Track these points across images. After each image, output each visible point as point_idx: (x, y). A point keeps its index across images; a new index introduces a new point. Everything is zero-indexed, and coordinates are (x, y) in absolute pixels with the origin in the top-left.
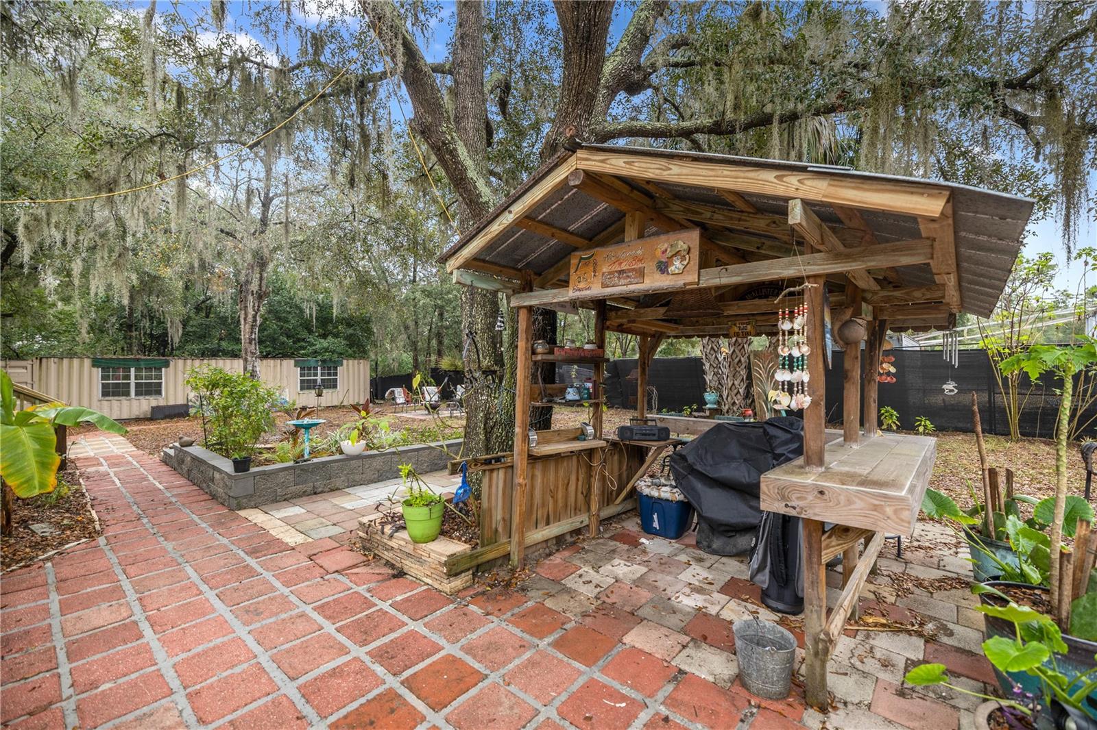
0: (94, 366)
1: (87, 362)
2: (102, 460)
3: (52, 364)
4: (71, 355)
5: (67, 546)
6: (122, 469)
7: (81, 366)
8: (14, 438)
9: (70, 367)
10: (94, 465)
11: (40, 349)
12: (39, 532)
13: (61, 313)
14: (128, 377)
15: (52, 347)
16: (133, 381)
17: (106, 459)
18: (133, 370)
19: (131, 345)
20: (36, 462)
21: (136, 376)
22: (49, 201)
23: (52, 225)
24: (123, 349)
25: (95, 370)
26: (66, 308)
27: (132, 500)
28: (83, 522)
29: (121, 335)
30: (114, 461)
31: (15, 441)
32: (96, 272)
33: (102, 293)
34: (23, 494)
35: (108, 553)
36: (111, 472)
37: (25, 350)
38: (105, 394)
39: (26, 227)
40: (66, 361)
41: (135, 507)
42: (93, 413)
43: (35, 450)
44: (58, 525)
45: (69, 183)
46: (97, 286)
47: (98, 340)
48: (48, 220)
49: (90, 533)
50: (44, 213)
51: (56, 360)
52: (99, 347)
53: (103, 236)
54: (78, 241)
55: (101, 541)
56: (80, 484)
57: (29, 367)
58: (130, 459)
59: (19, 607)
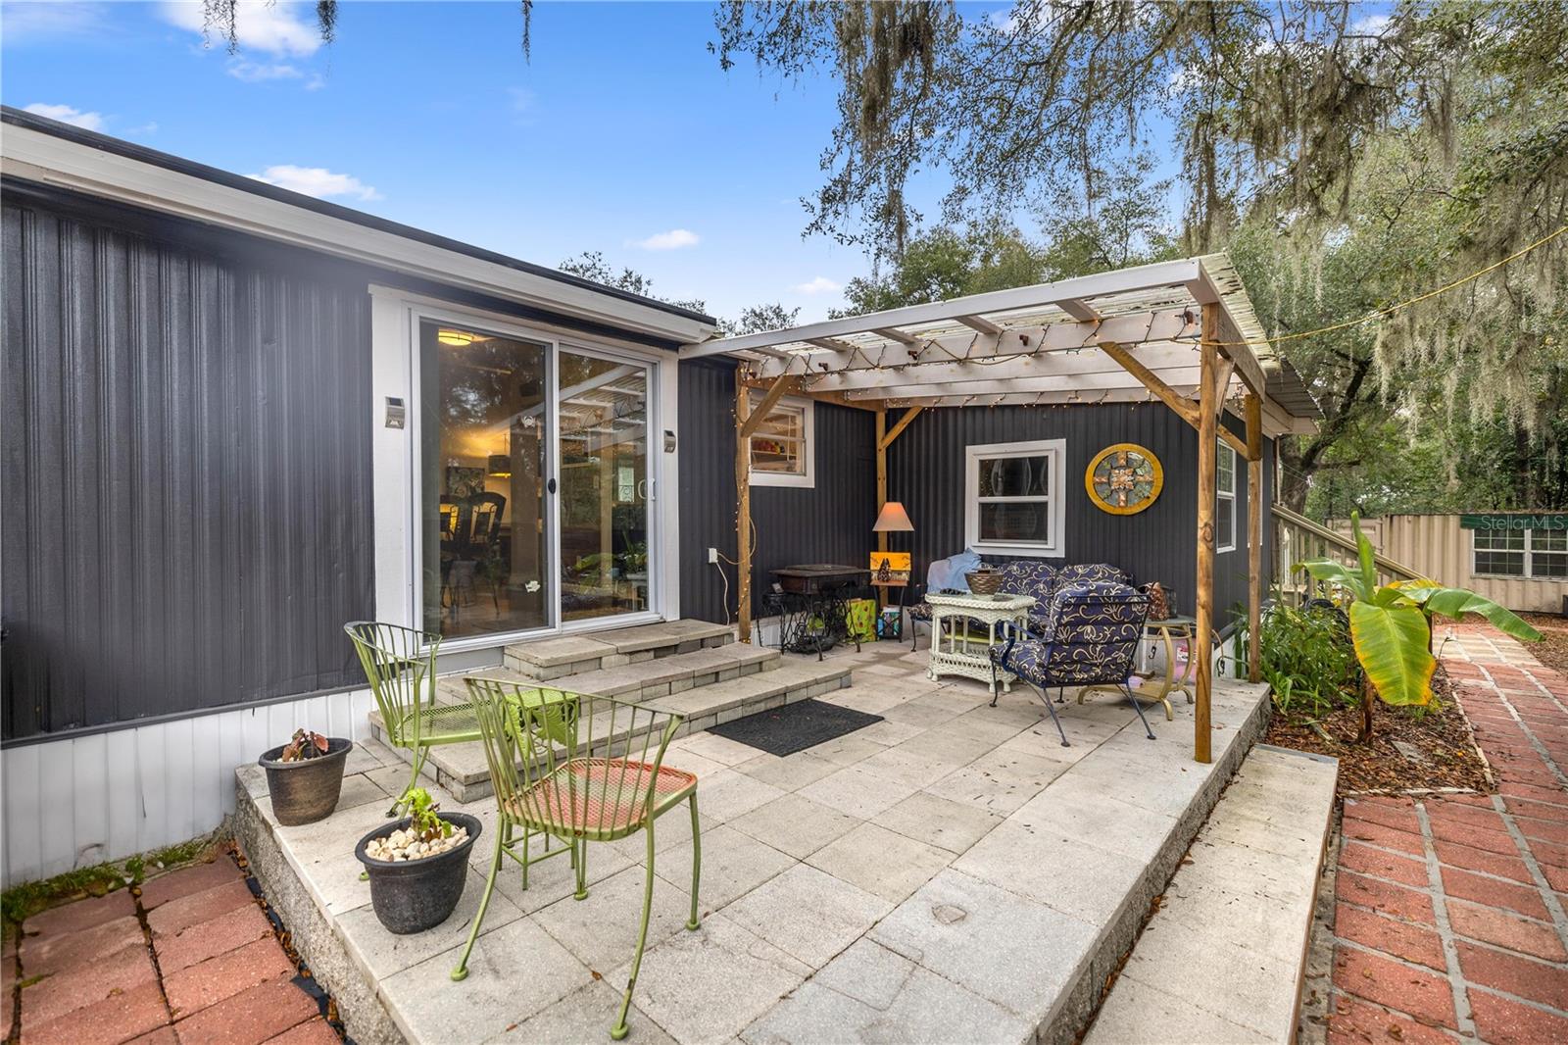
0: (1463, 526)
1: (1454, 521)
2: (1483, 670)
3: (1406, 524)
4: (1430, 511)
5: (1444, 789)
6: (1519, 692)
7: (1445, 527)
8: (1376, 623)
9: (1430, 528)
10: (1471, 676)
11: (1389, 504)
12: (1406, 753)
13: (1415, 454)
14: (1521, 545)
15: (1405, 501)
16: (1528, 551)
17: (1491, 670)
18: (1528, 533)
19: (1524, 492)
20: (1404, 659)
21: (1533, 543)
22: (1413, 300)
23: (1416, 333)
24: (1509, 500)
25: (1465, 532)
26: (1423, 446)
27: (1545, 751)
28: (1464, 762)
29: (1506, 478)
30: (1506, 677)
31: (1378, 626)
32: (1479, 386)
33: (1488, 415)
34: (1389, 699)
35: (1509, 827)
36: (1502, 693)
37: (1372, 505)
38: (1480, 569)
39: (1384, 345)
40: (1423, 519)
41: (1551, 766)
42: (1482, 602)
43: (1402, 643)
44: (1429, 752)
45: (1441, 265)
46: (1481, 409)
47: (1470, 488)
48: (1412, 326)
49: (1477, 782)
50: (1406, 320)
51: (1410, 518)
52: (1471, 498)
53: (1488, 328)
54: (1450, 345)
55: (1496, 801)
56: (1454, 701)
57: (1378, 527)
58: (1533, 679)
59: (1388, 850)
